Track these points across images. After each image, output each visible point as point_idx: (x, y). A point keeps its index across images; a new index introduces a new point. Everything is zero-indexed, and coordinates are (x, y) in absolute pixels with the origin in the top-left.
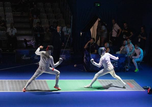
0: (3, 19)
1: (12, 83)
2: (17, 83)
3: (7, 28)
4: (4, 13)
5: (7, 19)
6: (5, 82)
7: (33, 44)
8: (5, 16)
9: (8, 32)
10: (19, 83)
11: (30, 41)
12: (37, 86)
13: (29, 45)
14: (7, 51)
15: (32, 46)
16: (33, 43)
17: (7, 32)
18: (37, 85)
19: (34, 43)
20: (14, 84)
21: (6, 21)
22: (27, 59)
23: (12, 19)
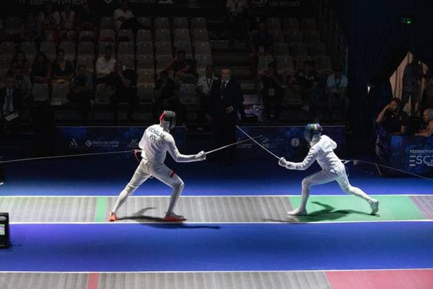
0: (189, 56)
1: (211, 204)
2: (223, 203)
3: (197, 76)
4: (192, 42)
5: (197, 57)
6: (194, 200)
7: (256, 114)
8: (193, 49)
9: (201, 87)
10: (227, 204)
11: (252, 105)
12: (269, 210)
13: (248, 115)
14: (199, 131)
15: (256, 117)
16: (257, 112)
17: (198, 85)
18: (267, 207)
19: (261, 111)
20: (215, 206)
21: (196, 61)
22: (245, 147)
23: (210, 55)
